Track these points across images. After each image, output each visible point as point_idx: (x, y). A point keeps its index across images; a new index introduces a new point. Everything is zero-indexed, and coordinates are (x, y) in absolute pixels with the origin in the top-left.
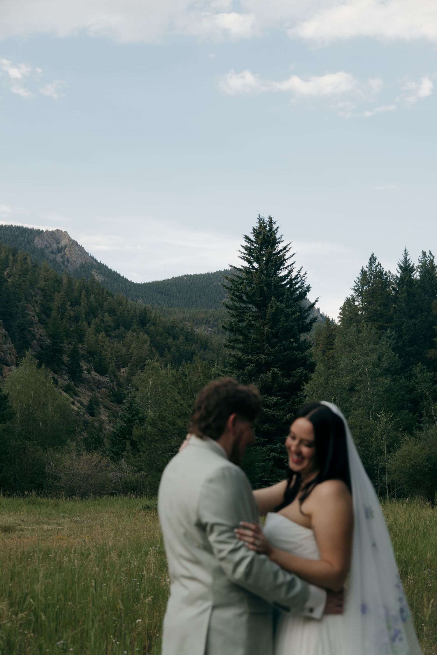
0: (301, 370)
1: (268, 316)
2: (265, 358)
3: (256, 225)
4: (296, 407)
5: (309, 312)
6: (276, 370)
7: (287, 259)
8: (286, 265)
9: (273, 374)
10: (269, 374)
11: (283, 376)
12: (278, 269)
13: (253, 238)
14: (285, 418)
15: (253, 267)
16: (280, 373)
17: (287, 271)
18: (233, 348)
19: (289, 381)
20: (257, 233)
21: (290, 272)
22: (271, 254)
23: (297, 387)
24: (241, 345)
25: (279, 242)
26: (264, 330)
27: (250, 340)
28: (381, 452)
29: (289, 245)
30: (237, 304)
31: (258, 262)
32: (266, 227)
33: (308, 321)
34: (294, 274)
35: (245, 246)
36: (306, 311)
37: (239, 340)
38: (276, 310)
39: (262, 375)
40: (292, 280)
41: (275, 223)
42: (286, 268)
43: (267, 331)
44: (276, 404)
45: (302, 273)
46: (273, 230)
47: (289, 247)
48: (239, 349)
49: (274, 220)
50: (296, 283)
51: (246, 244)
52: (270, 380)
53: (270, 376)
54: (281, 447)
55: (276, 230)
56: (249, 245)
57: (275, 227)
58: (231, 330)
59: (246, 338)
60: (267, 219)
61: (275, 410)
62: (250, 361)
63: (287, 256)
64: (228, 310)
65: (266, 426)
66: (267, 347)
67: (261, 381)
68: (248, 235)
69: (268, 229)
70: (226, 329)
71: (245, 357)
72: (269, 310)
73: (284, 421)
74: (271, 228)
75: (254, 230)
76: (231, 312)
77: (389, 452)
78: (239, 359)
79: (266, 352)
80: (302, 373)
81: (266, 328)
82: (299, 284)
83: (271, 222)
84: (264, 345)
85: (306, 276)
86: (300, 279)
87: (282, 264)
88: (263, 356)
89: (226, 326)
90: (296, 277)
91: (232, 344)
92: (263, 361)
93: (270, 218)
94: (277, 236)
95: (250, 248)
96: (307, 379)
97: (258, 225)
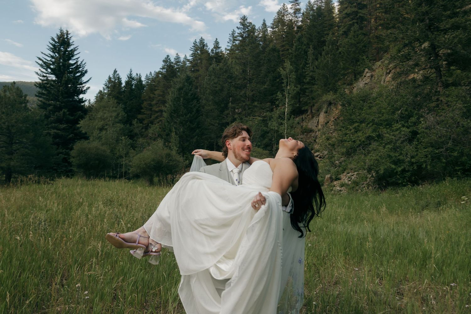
0: (80, 112)
1: (63, 82)
2: (59, 104)
3: (59, 33)
4: (76, 132)
5: (85, 84)
6: (66, 110)
7: (75, 55)
8: (74, 58)
9: (64, 112)
10: (62, 113)
11: (69, 114)
12: (70, 59)
13: (57, 40)
14: (69, 136)
15: (56, 55)
16: (68, 113)
17: (75, 61)
18: (40, 97)
19: (72, 118)
20: (59, 38)
21: (77, 62)
22: (66, 51)
23: (77, 122)
24: (45, 97)
25: (71, 45)
26: (60, 89)
27: (51, 93)
28: (122, 157)
29: (77, 47)
30: (45, 75)
31: (58, 53)
32: (64, 36)
33: (85, 88)
34: (79, 63)
35: (51, 43)
36: (84, 83)
37: (44, 93)
38: (68, 79)
39: (57, 113)
40: (77, 66)
41: (69, 34)
42: (74, 59)
43: (62, 89)
44: (64, 129)
45: (83, 63)
46: (68, 38)
47: (77, 48)
48: (44, 98)
49: (69, 32)
50: (80, 68)
51: (52, 42)
52: (62, 116)
53: (62, 114)
54: (65, 151)
55: (70, 38)
56: (54, 43)
57: (69, 36)
58: (40, 87)
59: (49, 92)
60: (65, 32)
61: (63, 132)
62: (50, 105)
63: (75, 53)
64: (39, 77)
65: (58, 140)
66: (61, 98)
67: (56, 116)
68: (54, 37)
69: (65, 37)
70: (37, 87)
71: (47, 102)
72: (64, 79)
73: (68, 138)
74: (67, 37)
75: (57, 35)
76: (41, 78)
77: (126, 157)
78: (44, 103)
79: (60, 101)
80: (80, 114)
81: (61, 88)
82: (82, 68)
83: (67, 34)
84: (59, 97)
85: (85, 65)
86: (82, 66)
87: (73, 56)
88: (58, 103)
89: (36, 85)
90: (80, 65)
91: (40, 95)
92: (58, 106)
93: (67, 31)
94: (71, 41)
95: (55, 45)
96: (82, 118)
97: (60, 33)
